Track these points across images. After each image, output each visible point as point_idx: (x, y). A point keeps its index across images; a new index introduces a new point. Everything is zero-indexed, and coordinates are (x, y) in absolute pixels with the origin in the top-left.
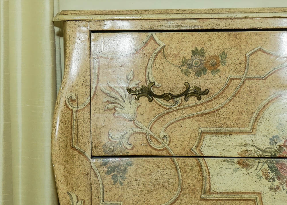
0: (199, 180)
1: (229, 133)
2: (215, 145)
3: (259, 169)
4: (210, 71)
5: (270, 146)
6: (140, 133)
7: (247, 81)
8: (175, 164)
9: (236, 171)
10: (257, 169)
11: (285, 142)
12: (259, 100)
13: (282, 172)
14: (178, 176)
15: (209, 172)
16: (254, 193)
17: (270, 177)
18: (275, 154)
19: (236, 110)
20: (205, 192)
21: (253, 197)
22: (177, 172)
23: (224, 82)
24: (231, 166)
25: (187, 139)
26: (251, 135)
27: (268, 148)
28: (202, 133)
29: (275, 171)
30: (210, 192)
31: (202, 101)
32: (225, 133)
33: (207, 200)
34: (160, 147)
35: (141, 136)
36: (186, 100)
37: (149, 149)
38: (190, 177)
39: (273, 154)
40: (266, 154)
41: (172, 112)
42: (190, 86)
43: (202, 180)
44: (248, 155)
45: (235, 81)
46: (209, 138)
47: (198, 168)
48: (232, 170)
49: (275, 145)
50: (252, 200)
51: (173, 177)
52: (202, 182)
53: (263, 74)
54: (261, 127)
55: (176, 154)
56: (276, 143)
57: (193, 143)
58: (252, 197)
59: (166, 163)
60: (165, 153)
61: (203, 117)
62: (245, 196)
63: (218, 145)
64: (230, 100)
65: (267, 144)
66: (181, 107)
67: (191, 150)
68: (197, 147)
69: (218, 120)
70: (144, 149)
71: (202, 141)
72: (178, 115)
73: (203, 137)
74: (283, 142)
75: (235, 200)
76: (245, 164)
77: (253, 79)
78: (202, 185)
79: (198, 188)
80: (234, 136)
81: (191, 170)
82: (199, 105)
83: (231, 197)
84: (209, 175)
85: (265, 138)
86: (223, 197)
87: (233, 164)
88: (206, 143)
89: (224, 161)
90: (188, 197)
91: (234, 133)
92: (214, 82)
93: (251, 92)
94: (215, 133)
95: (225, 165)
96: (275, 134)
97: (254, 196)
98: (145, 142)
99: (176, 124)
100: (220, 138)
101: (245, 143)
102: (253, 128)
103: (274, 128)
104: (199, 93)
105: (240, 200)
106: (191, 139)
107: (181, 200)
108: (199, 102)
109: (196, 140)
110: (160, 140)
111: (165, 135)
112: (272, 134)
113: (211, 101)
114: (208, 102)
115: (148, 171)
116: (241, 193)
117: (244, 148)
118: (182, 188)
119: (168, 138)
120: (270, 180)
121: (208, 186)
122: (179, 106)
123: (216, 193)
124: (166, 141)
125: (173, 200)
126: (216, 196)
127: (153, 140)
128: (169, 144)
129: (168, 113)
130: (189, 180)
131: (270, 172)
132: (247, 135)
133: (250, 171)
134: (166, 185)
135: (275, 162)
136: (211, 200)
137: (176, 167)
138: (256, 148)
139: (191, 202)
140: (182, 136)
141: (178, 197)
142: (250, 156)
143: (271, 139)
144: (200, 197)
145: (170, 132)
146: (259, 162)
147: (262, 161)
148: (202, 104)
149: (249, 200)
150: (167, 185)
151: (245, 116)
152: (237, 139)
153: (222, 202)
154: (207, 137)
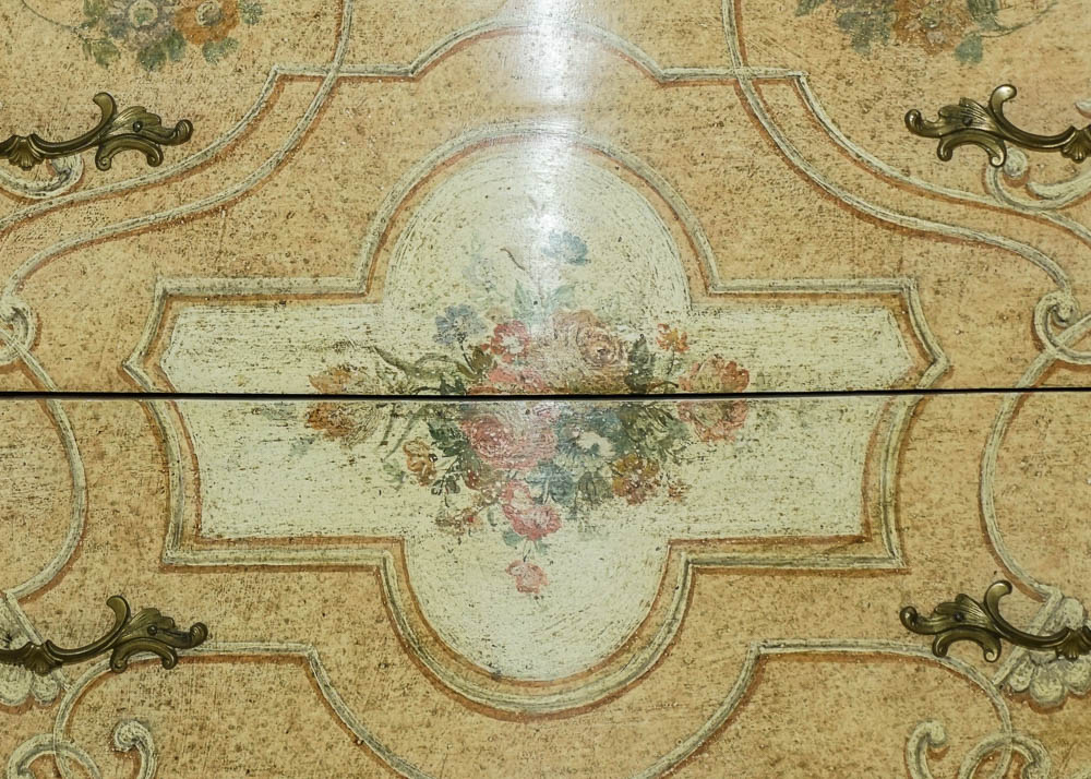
0: (154, 487)
1: (276, 296)
2: (217, 347)
3: (392, 441)
4: (198, 49)
5: (440, 350)
7: (345, 87)
8: (57, 425)
9: (304, 452)
10: (384, 443)
11: (496, 331)
12: (392, 164)
13: (485, 456)
14: (72, 476)
15: (195, 457)
16: (376, 540)
17: (439, 476)
18: (457, 382)
19: (301, 207)
20: (179, 536)
21: (371, 554)
22: (67, 456)
23: (256, 92)
24: (283, 432)
25: (107, 317)
26: (361, 306)
27: (431, 356)
28: (167, 297)
29: (456, 452)
30: (198, 537)
31: (168, 168)
32: (260, 299)
33: (187, 569)
36: (102, 164)
38: (120, 478)
39: (452, 383)
40: (421, 383)
41: (46, 212)
42: (120, 110)
43: (166, 489)
44: (351, 388)
45: (297, 86)
46: (195, 318)
47: (152, 440)
48: (285, 449)
49: (457, 344)
50: (367, 569)
51: (49, 479)
52: (168, 499)
53: (407, 56)
54: (405, 271)
55: (62, 384)
56: (462, 337)
57: (129, 338)
58: (367, 558)
59: (24, 422)
60: (18, 381)
61: (172, 234)
62: (339, 554)
63: (231, 346)
64: (280, 163)
65: (427, 342)
66: (82, 194)
67: (123, 370)
68: (147, 354)
69: (228, 245)
71: (165, 331)
72: (72, 229)
73: (170, 314)
74: (492, 334)
75: (301, 568)
76: (337, 421)
77: (370, 80)
78: (167, 509)
79: (151, 524)
80: (295, 311)
81: (124, 448)
82: (155, 184)
83: (281, 555)
84: (196, 470)
85: (419, 316)
86: (249, 556)
87: (290, 422)
88: (181, 336)
89: (256, 411)
90: (113, 558)
91: (296, 296)
92: (214, 90)
93: (360, 130)
94: (217, 297)
95: (256, 425)
96: (457, 299)
97: (376, 554)
99: (60, 262)
100: (238, 318)
101: (338, 338)
102: (369, 279)
103: (456, 275)
104: (151, 137)
105: (319, 568)
106: (124, 322)
107: (85, 570)
108: (154, 174)
109: (143, 327)
111: (20, 306)
112: (444, 299)
113: (203, 166)
114: (190, 171)
116: (322, 540)
117: (334, 359)
118: (85, 522)
119: (32, 321)
120: (437, 488)
121: (189, 511)
122: (75, 188)
123: (222, 543)
124: (21, 334)
125: (49, 571)
126: (223, 553)
128: (35, 344)
129: (30, 219)
130: (116, 489)
131: (439, 453)
132: (346, 305)
133: (358, 449)
134: (22, 511)
135: (456, 414)
136: (202, 569)
137: (63, 438)
138: (381, 359)
139: (122, 580)
140: (87, 313)
141: (72, 560)
142: (358, 390)
143: (441, 322)
144: (161, 558)
145: (41, 294)
146: (394, 415)
147: (405, 412)
148: (167, 181)
149: (356, 568)
150: (26, 509)
151: (337, 230)
152: (307, 323)
153: (249, 577)
154: (189, 315)
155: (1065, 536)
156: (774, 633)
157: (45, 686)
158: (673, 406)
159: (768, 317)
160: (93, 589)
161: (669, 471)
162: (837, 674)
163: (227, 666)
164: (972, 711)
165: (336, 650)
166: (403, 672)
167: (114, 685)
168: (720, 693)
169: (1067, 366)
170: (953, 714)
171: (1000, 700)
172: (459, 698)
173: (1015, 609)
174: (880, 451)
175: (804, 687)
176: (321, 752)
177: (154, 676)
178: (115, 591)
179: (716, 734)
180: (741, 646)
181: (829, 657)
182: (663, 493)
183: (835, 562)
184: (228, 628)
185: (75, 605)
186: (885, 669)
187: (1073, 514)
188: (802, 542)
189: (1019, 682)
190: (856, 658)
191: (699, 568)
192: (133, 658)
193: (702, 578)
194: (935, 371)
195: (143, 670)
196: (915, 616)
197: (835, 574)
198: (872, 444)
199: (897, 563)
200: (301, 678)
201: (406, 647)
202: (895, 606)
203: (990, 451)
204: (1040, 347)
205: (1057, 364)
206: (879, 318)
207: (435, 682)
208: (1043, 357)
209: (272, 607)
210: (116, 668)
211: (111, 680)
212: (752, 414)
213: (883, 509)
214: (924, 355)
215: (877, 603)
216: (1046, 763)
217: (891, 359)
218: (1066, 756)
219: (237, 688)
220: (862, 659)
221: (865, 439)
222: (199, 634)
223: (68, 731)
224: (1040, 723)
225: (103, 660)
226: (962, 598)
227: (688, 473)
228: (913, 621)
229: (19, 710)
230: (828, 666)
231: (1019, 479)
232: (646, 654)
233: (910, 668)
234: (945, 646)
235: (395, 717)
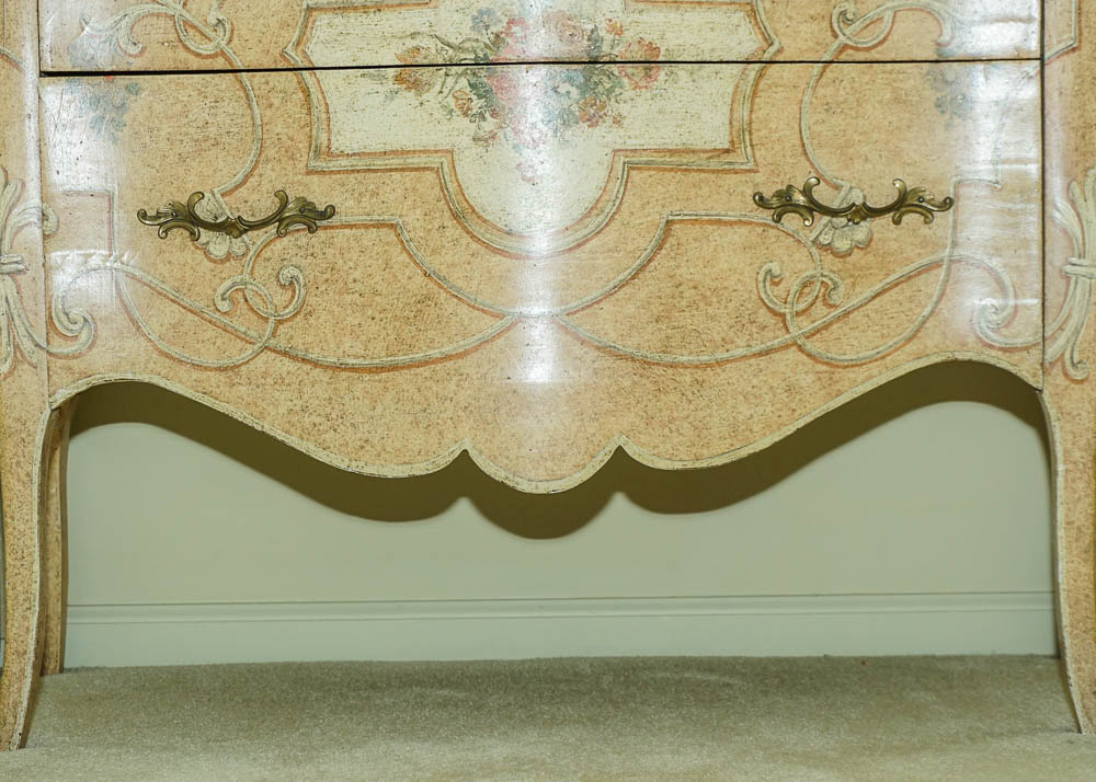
0: (302, 124)
1: (375, 6)
2: (340, 38)
3: (446, 91)
5: (474, 35)
6: (158, 15)
8: (244, 88)
9: (392, 99)
10: (441, 92)
11: (508, 23)
13: (501, 99)
14: (253, 118)
15: (327, 104)
16: (436, 152)
17: (474, 111)
18: (485, 55)
20: (318, 152)
21: (434, 161)
22: (250, 106)
24: (379, 88)
25: (274, 22)
26: (425, 10)
27: (469, 40)
28: (310, 9)
29: (485, 96)
30: (329, 153)
32: (365, 9)
33: (323, 172)
34: (207, 48)
35: (162, 22)
37: (182, 54)
38: (282, 119)
39: (481, 55)
40: (463, 56)
43: (309, 125)
44: (420, 60)
46: (326, 21)
47: (301, 95)
48: (382, 98)
49: (484, 32)
50: (432, 169)
51: (239, 121)
52: (311, 130)
55: (247, 64)
56: (487, 27)
57: (287, 35)
58: (431, 163)
59: (224, 87)
60: (220, 64)
62: (415, 161)
63: (347, 37)
65: (467, 31)
67: (283, 54)
68: (298, 44)
70: (170, 54)
71: (309, 29)
73: (311, 19)
74: (505, 25)
75: (391, 170)
76: (412, 80)
78: (311, 137)
79: (301, 146)
80: (386, 15)
81: (284, 101)
83: (379, 163)
84: (328, 112)
85: (462, 15)
86: (360, 164)
87: (384, 81)
88: (318, 33)
89: (363, 76)
90: (278, 168)
91: (387, 6)
94: (339, 8)
95: (363, 84)
96: (484, 5)
97: (437, 160)
98: (173, 37)
100: (352, 20)
101: (413, 31)
105: (403, 170)
106: (284, 25)
107: (261, 175)
109: (294, 28)
110: (208, 32)
111: (221, 18)
112: (476, 4)
115: (179, 106)
116: (404, 152)
117: (410, 43)
118: (261, 147)
119: (228, 26)
120: (473, 119)
121: (324, 137)
123: (343, 156)
124: (222, 33)
125: (240, 177)
126: (344, 162)
127: (191, 32)
128: (230, 41)
130: (279, 126)
131: (474, 97)
132: (416, 10)
133: (425, 96)
134: (223, 140)
135: (484, 74)
136: (332, 172)
137: (247, 96)
138: (438, 42)
139: (284, 181)
140: (261, 21)
141: (253, 169)
142: (426, 62)
143: (474, 18)
144: (307, 166)
145: (233, 10)
146: (447, 75)
147: (453, 73)
149: (424, 169)
150: (225, 139)
152: (394, 21)
153: (360, 176)
154: (322, 20)
155: (851, 150)
156: (676, 207)
157: (237, 245)
158: (615, 68)
159: (672, 15)
160: (266, 186)
161: (613, 108)
162: (716, 233)
163: (347, 231)
164: (797, 256)
165: (413, 219)
166: (453, 230)
167: (279, 245)
168: (646, 243)
169: (852, 48)
170: (785, 258)
171: (814, 250)
172: (488, 246)
173: (823, 195)
174: (739, 97)
175: (695, 240)
176: (404, 281)
177: (304, 238)
178: (279, 188)
179: (642, 268)
180: (657, 215)
181: (710, 222)
182: (609, 121)
183: (714, 164)
184: (347, 207)
185: (255, 196)
186: (744, 230)
187: (856, 137)
188: (693, 152)
189: (825, 239)
190: (726, 223)
191: (631, 167)
192: (291, 228)
193: (633, 173)
194: (772, 50)
195: (297, 235)
196: (761, 198)
197: (713, 171)
198: (735, 93)
199: (750, 166)
200: (392, 237)
201: (455, 216)
202: (750, 192)
203: (806, 98)
204: (836, 36)
205: (846, 47)
206: (739, 17)
207: (473, 237)
208: (837, 42)
209: (375, 194)
210: (279, 235)
211: (278, 242)
212: (663, 73)
213: (742, 133)
214: (766, 40)
215: (739, 190)
216: (842, 289)
217: (745, 42)
218: (854, 284)
219: (353, 244)
220: (731, 223)
221: (730, 90)
222: (329, 212)
223: (252, 273)
224: (838, 264)
225: (272, 229)
226: (790, 187)
227: (624, 109)
228: (761, 202)
229: (222, 261)
230: (710, 228)
231: (823, 116)
232: (600, 219)
233: (760, 230)
234: (780, 217)
235: (448, 259)
